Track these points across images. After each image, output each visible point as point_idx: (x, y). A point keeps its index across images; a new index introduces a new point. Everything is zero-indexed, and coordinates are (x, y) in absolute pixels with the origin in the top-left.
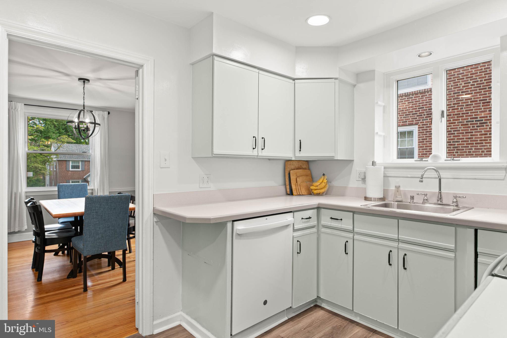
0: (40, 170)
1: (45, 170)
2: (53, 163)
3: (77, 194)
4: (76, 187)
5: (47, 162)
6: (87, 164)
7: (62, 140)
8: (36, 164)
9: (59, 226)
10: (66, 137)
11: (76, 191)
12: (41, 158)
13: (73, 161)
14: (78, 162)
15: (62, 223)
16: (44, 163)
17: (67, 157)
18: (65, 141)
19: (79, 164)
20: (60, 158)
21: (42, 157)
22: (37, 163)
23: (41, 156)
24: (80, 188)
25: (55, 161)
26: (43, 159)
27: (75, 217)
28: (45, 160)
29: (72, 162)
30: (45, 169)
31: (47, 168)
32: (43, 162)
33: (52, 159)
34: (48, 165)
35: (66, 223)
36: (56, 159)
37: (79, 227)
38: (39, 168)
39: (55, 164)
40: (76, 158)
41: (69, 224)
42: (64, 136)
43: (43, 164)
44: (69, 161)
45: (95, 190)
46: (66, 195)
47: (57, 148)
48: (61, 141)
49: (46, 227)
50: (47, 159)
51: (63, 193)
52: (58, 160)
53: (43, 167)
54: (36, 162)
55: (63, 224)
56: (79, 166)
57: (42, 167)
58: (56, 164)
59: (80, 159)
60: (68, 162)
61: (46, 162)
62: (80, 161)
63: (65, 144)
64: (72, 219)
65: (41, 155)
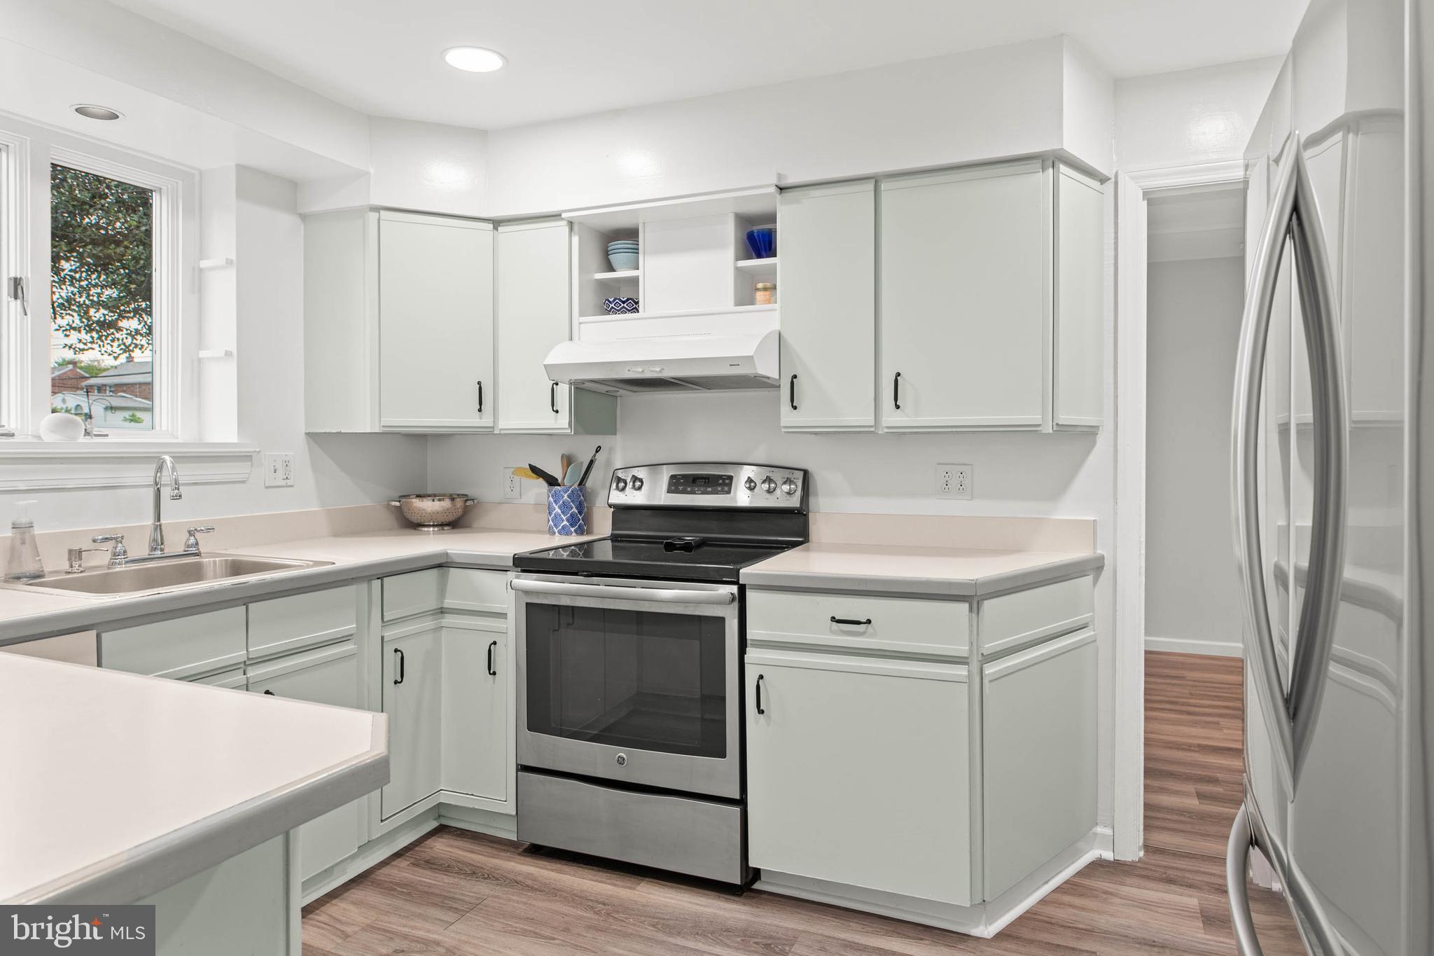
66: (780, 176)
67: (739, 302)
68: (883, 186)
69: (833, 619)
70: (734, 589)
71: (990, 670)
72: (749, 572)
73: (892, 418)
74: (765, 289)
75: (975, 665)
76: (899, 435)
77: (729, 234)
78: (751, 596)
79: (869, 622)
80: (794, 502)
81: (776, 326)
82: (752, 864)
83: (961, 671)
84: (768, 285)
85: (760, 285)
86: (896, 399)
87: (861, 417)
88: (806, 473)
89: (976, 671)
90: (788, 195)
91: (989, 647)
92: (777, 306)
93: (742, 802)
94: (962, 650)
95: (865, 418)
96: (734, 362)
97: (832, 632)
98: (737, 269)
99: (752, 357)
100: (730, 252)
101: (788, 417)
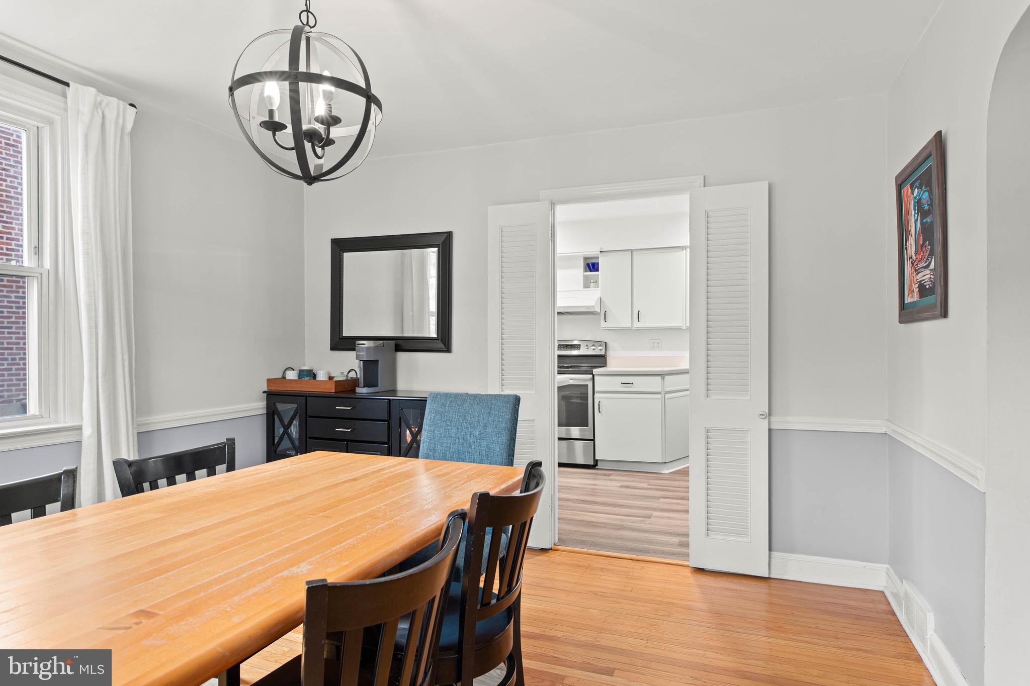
66: (601, 248)
67: (585, 287)
68: (634, 253)
69: (622, 383)
70: (591, 376)
71: (667, 396)
72: (595, 371)
73: (637, 325)
74: (593, 282)
75: (663, 395)
76: (639, 330)
77: (581, 264)
78: (595, 377)
79: (632, 383)
80: (603, 353)
81: (599, 296)
82: (596, 458)
83: (659, 396)
84: (595, 281)
85: (592, 281)
86: (638, 319)
87: (626, 324)
88: (606, 343)
89: (663, 396)
90: (603, 254)
91: (667, 389)
92: (599, 289)
93: (593, 440)
94: (659, 390)
95: (629, 325)
96: (588, 307)
97: (622, 387)
98: (584, 276)
99: (594, 306)
100: (582, 269)
101: (603, 324)
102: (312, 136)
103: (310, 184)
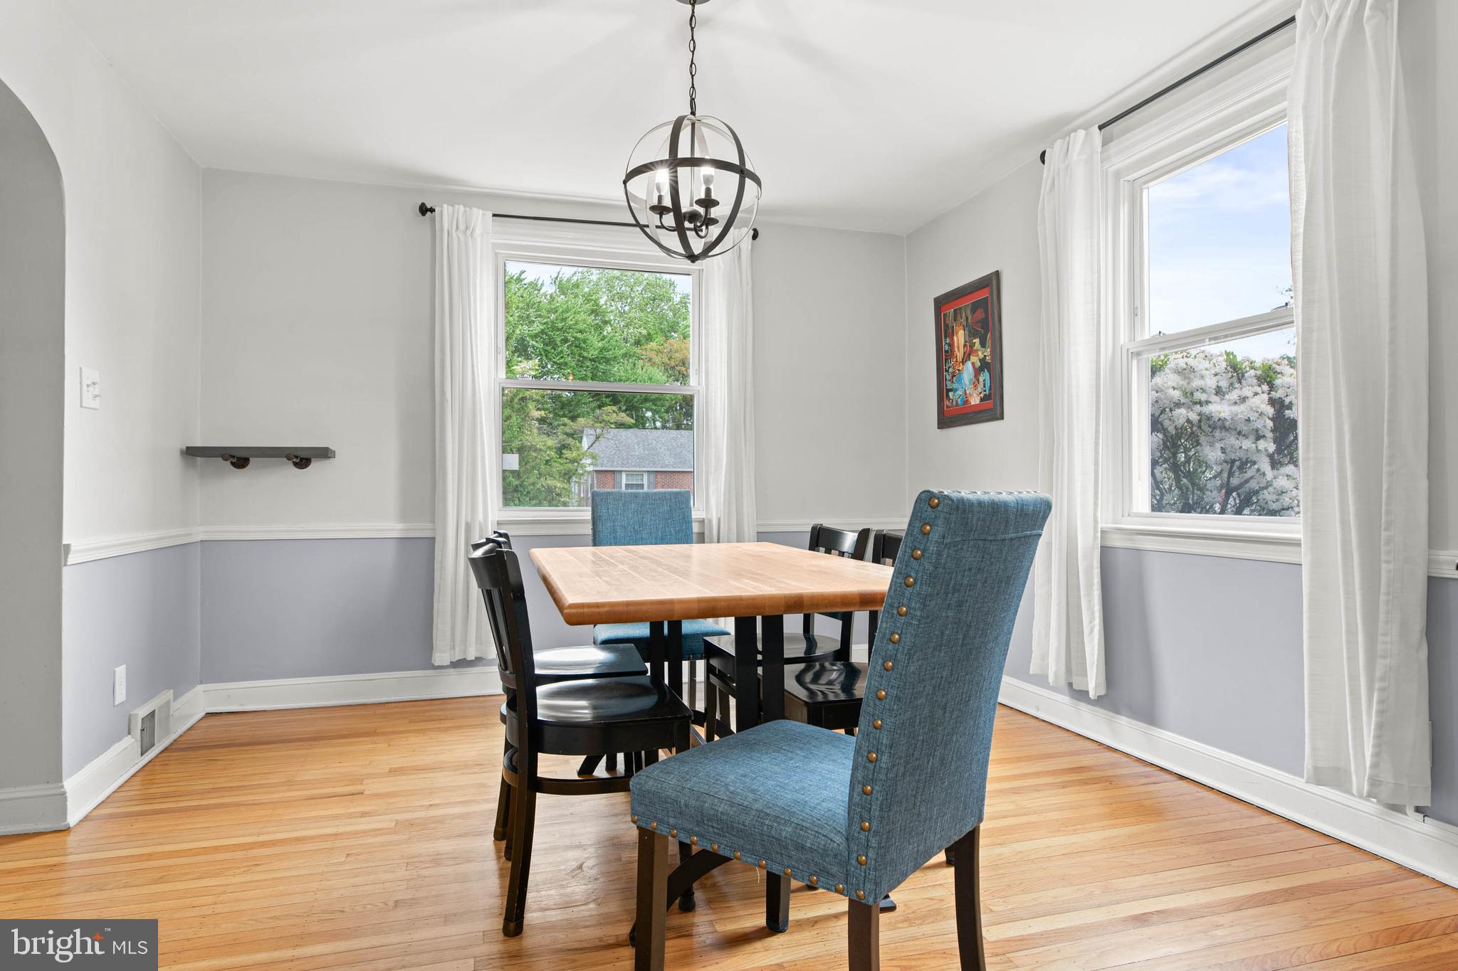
0: (558, 495)
1: (569, 496)
2: (585, 478)
3: (657, 529)
4: (653, 504)
5: (574, 474)
6: (659, 480)
7: (605, 417)
8: (550, 480)
9: (597, 656)
10: (614, 411)
11: (653, 518)
12: (561, 464)
13: (629, 473)
14: (640, 473)
15: (607, 643)
16: (567, 477)
17: (615, 463)
18: (612, 421)
19: (642, 480)
20: (602, 466)
21: (562, 462)
22: (552, 476)
23: (559, 460)
24: (666, 508)
25: (589, 472)
26: (565, 467)
27: (651, 623)
28: (569, 471)
29: (626, 475)
30: (569, 491)
31: (573, 490)
32: (565, 474)
33: (583, 466)
34: (576, 482)
35: (621, 646)
36: (590, 468)
37: (666, 664)
38: (557, 489)
39: (590, 482)
40: (635, 466)
41: (630, 649)
42: (609, 408)
43: (565, 481)
44: (621, 471)
45: (710, 521)
46: (620, 533)
47: (593, 438)
48: (603, 420)
49: (539, 657)
50: (572, 467)
51: (608, 524)
52: (596, 471)
53: (565, 486)
54: (549, 475)
55: (611, 650)
56: (643, 485)
57: (563, 488)
58: (593, 480)
59: (644, 467)
60: (617, 475)
61: (571, 474)
62: (645, 471)
63: (614, 432)
64: (642, 630)
65: (560, 458)
102: (693, 217)
103: (693, 262)
